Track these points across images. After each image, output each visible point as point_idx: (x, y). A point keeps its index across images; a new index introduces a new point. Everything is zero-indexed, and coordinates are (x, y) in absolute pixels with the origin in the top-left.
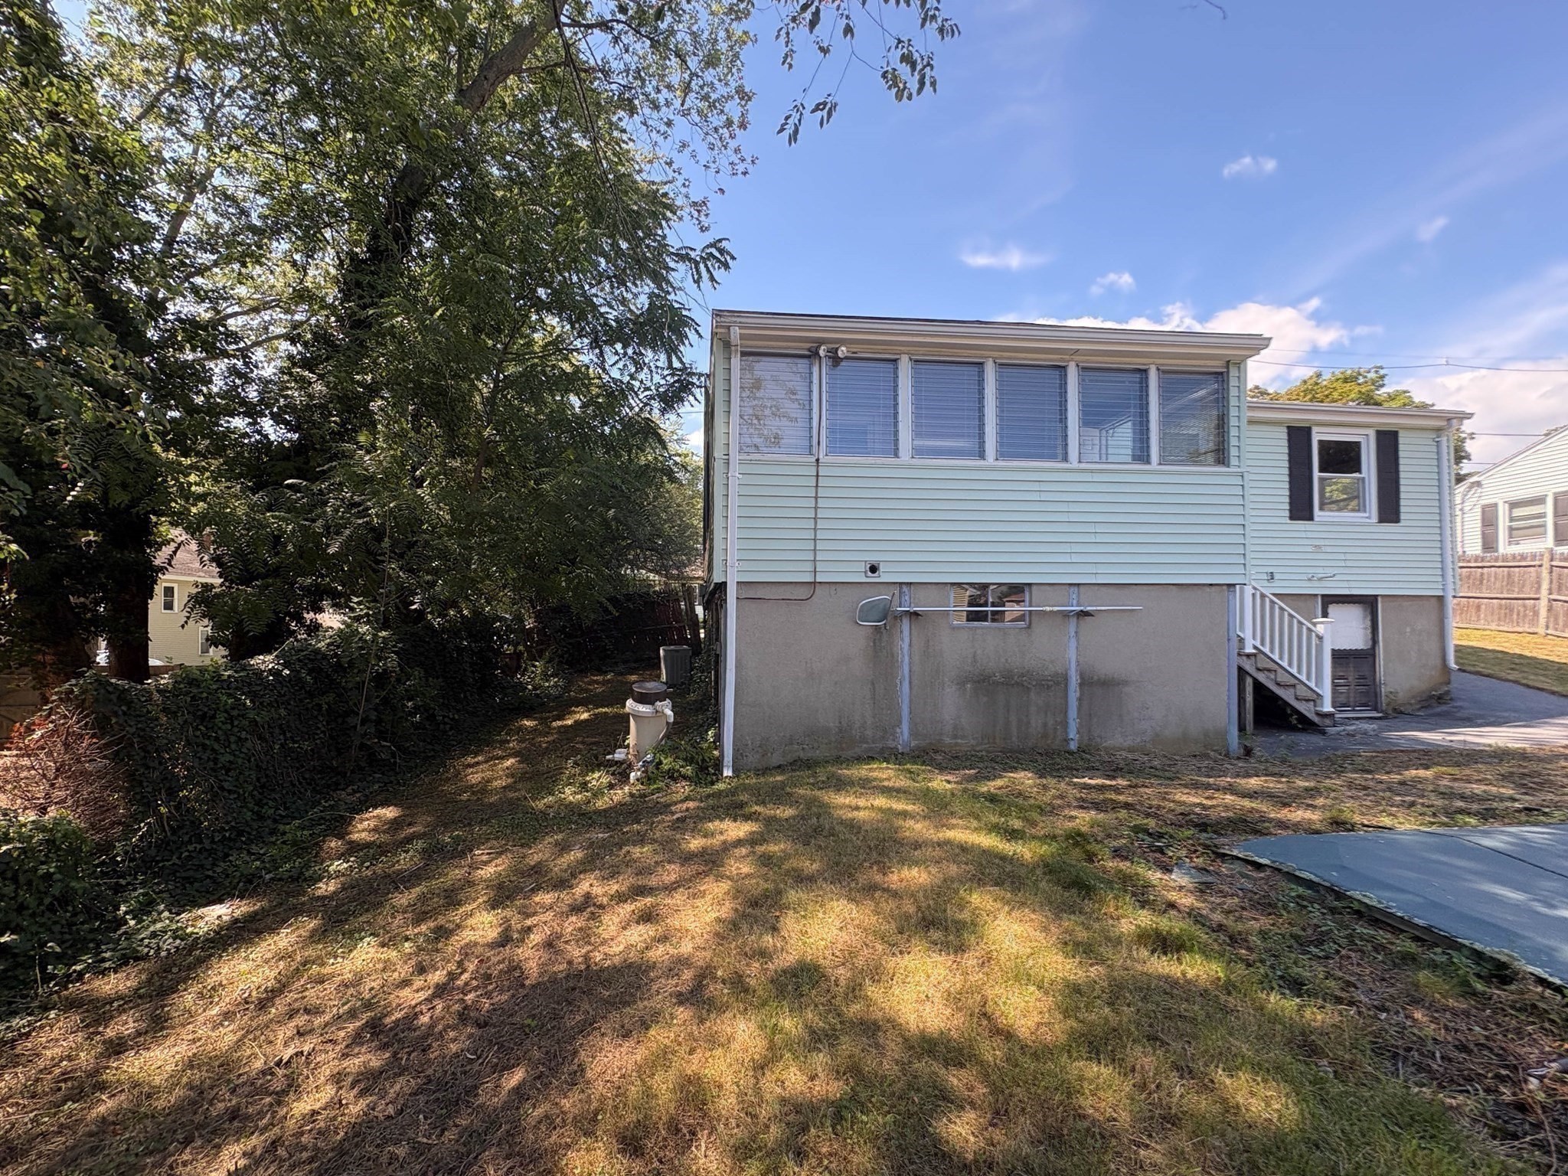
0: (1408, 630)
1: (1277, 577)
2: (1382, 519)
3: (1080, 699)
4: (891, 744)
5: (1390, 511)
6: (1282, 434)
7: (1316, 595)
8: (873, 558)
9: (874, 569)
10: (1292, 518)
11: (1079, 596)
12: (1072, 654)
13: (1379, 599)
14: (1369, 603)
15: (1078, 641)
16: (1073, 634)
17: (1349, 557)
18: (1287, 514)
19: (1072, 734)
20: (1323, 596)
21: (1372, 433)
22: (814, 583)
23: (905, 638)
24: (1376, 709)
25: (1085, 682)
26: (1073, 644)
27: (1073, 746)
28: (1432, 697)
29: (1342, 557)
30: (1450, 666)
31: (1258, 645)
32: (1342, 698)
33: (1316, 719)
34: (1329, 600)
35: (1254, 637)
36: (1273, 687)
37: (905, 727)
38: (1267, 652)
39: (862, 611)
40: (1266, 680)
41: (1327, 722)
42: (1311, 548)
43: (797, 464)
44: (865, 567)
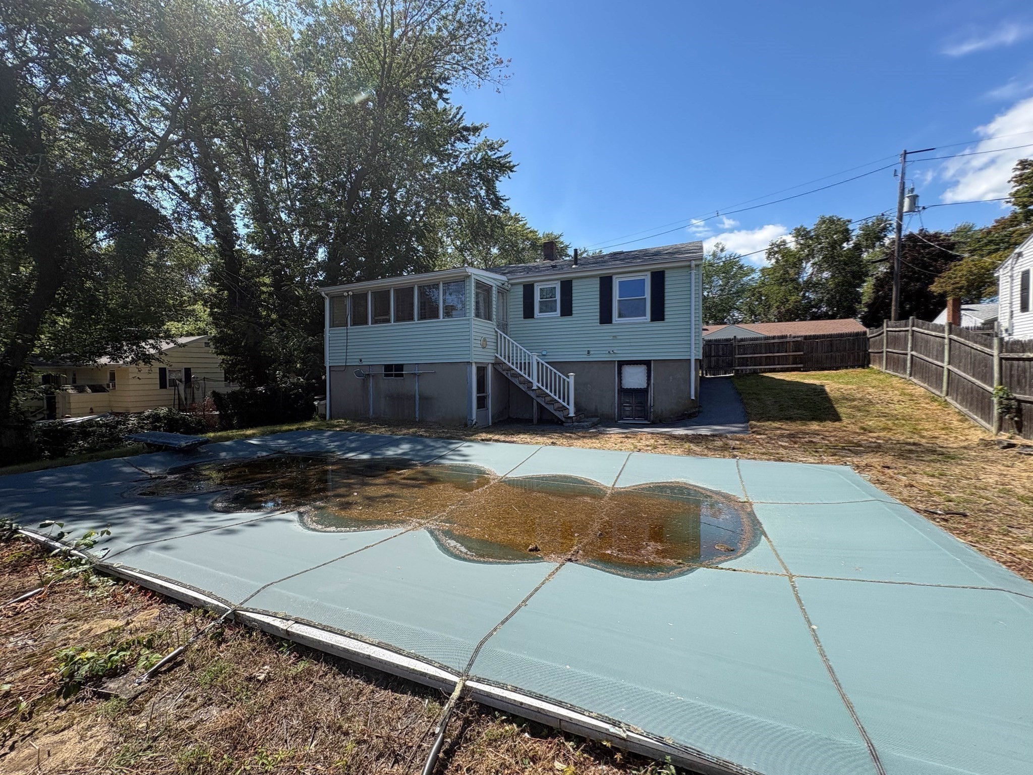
0: (671, 378)
1: (591, 353)
2: (653, 319)
3: (419, 404)
4: (367, 416)
5: (658, 314)
6: (597, 281)
7: (615, 361)
8: (360, 357)
9: (361, 361)
10: (601, 323)
11: (418, 368)
12: (417, 388)
13: (652, 362)
14: (647, 363)
16: (417, 381)
17: (632, 341)
18: (598, 321)
19: (417, 415)
20: (618, 361)
21: (649, 274)
22: (346, 366)
23: (371, 382)
24: (647, 419)
25: (421, 398)
26: (417, 384)
27: (417, 420)
28: (683, 415)
29: (629, 341)
30: (693, 398)
31: (540, 385)
32: (627, 413)
33: (564, 420)
34: (621, 364)
35: (538, 382)
36: (543, 404)
37: (371, 410)
38: (544, 388)
39: (359, 374)
40: (541, 401)
41: (569, 421)
42: (611, 338)
43: (342, 330)
44: (358, 360)
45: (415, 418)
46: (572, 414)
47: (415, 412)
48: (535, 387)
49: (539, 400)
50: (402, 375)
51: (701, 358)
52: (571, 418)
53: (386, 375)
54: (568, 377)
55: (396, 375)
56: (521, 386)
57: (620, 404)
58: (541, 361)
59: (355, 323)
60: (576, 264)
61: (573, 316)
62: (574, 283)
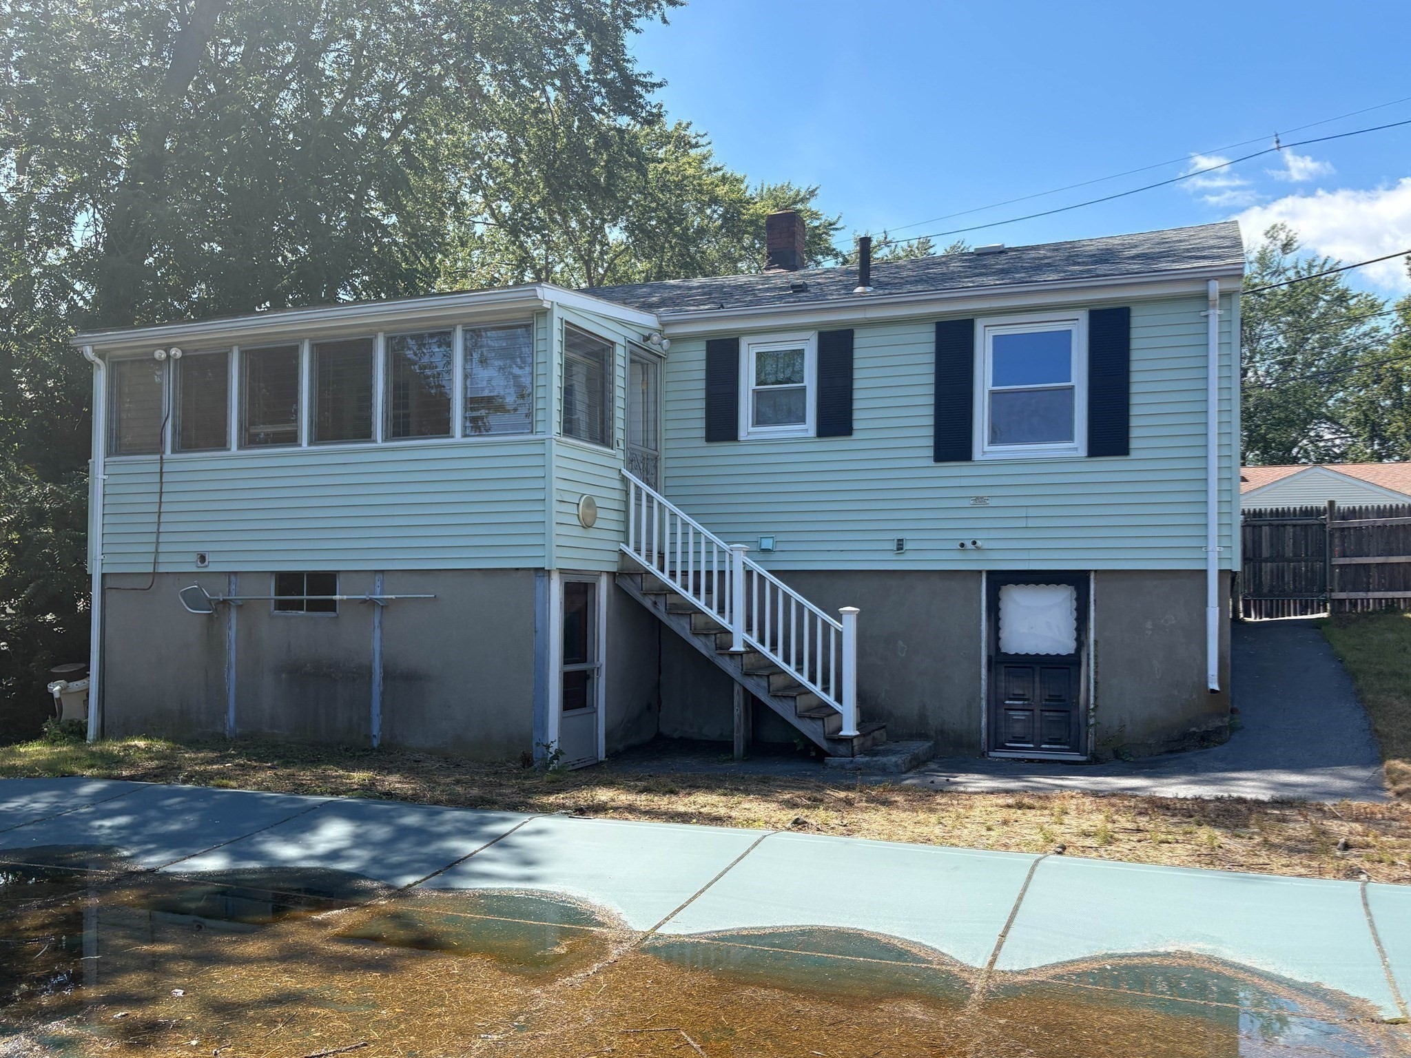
0: (1149, 625)
1: (907, 546)
2: (1096, 450)
3: (383, 694)
4: (219, 729)
5: (1110, 436)
6: (927, 335)
7: (980, 572)
8: (201, 548)
9: (203, 558)
10: (937, 458)
11: (382, 584)
12: (377, 645)
13: (1092, 576)
14: (1077, 580)
15: (382, 630)
16: (377, 623)
17: (1032, 512)
18: (931, 453)
19: (376, 730)
20: (989, 573)
21: (1082, 317)
22: (154, 574)
23: (233, 626)
24: (1075, 749)
25: (388, 675)
26: (378, 633)
27: (376, 743)
28: (1186, 736)
29: (1023, 513)
30: (1214, 685)
31: (754, 641)
32: (1018, 729)
33: (825, 745)
34: (999, 580)
35: (749, 629)
36: (764, 697)
37: (232, 714)
38: (766, 650)
39: (194, 599)
40: (757, 687)
41: (842, 749)
42: (967, 503)
43: (148, 462)
44: (194, 558)
45: (369, 737)
46: (849, 730)
47: (368, 720)
48: (738, 647)
49: (751, 684)
50: (331, 606)
51: (1237, 566)
52: (848, 740)
53: (281, 606)
54: (839, 618)
55: (314, 606)
56: (698, 643)
57: (995, 702)
58: (758, 568)
59: (186, 444)
60: (865, 281)
61: (856, 435)
62: (861, 341)
